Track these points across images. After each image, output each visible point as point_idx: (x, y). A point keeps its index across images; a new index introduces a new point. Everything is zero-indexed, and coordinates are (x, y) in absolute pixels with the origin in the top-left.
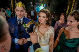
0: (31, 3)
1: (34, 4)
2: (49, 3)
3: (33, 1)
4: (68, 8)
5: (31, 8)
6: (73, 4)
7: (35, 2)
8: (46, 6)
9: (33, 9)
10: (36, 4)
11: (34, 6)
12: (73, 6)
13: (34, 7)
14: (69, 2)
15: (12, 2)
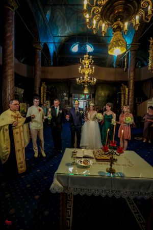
0: (65, 94)
1: (70, 96)
2: (93, 93)
3: (68, 91)
4: (123, 99)
5: (64, 102)
6: (127, 93)
7: (71, 93)
8: (90, 97)
9: (69, 103)
10: (73, 95)
11: (69, 98)
12: (127, 96)
13: (70, 100)
14: (122, 91)
15: (42, 97)
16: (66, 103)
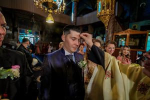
0: (7, 27)
1: (15, 30)
2: (41, 30)
11: (13, 32)
16: (9, 37)
